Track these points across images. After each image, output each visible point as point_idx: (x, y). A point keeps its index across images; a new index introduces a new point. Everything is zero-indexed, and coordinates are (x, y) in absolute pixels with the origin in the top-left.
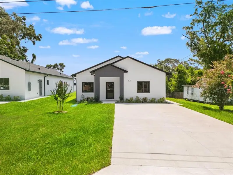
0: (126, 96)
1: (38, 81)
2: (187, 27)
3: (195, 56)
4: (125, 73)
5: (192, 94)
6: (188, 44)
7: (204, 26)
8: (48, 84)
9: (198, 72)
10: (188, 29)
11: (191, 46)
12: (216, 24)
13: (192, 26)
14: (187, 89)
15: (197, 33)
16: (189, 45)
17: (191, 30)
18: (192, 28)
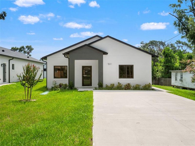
1: (2, 65)
2: (174, 5)
3: (184, 38)
4: (104, 56)
5: (181, 80)
6: (175, 24)
7: (192, 4)
8: (13, 68)
9: (188, 56)
10: (175, 7)
11: (179, 26)
13: (179, 3)
14: (176, 75)
15: (186, 11)
16: (176, 24)
17: (178, 8)
18: (179, 5)
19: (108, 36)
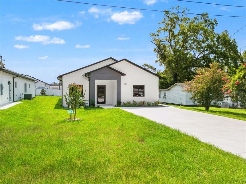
0: (123, 100)
1: (8, 82)
2: (153, 34)
3: (157, 62)
4: (122, 77)
5: (165, 97)
6: (155, 50)
7: (169, 35)
10: (155, 36)
11: (158, 52)
12: (179, 35)
13: (158, 33)
15: (163, 40)
17: (157, 38)
18: (158, 35)
19: (125, 59)
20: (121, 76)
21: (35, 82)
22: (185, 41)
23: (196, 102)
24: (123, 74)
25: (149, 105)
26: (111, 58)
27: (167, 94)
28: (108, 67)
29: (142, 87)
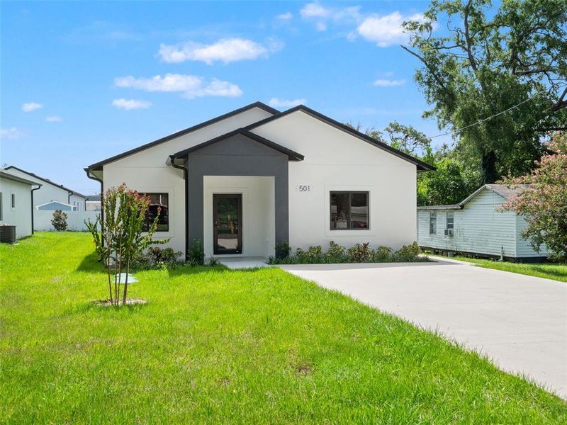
2: (413, 24)
3: (429, 117)
5: (449, 233)
6: (419, 77)
9: (448, 166)
10: (417, 30)
11: (429, 83)
12: (500, 22)
13: (428, 20)
14: (431, 219)
15: (446, 44)
16: (422, 79)
17: (425, 35)
18: (428, 26)
19: (301, 108)
20: (290, 163)
21: (33, 187)
22: (519, 45)
23: (543, 246)
24: (297, 157)
25: (383, 257)
26: (259, 105)
27: (455, 223)
28: (245, 132)
29: (361, 199)
